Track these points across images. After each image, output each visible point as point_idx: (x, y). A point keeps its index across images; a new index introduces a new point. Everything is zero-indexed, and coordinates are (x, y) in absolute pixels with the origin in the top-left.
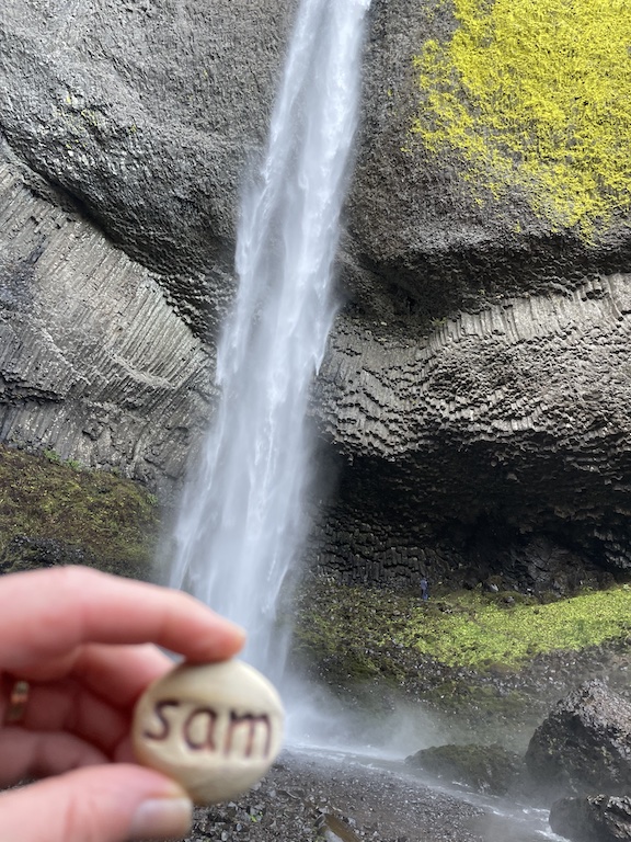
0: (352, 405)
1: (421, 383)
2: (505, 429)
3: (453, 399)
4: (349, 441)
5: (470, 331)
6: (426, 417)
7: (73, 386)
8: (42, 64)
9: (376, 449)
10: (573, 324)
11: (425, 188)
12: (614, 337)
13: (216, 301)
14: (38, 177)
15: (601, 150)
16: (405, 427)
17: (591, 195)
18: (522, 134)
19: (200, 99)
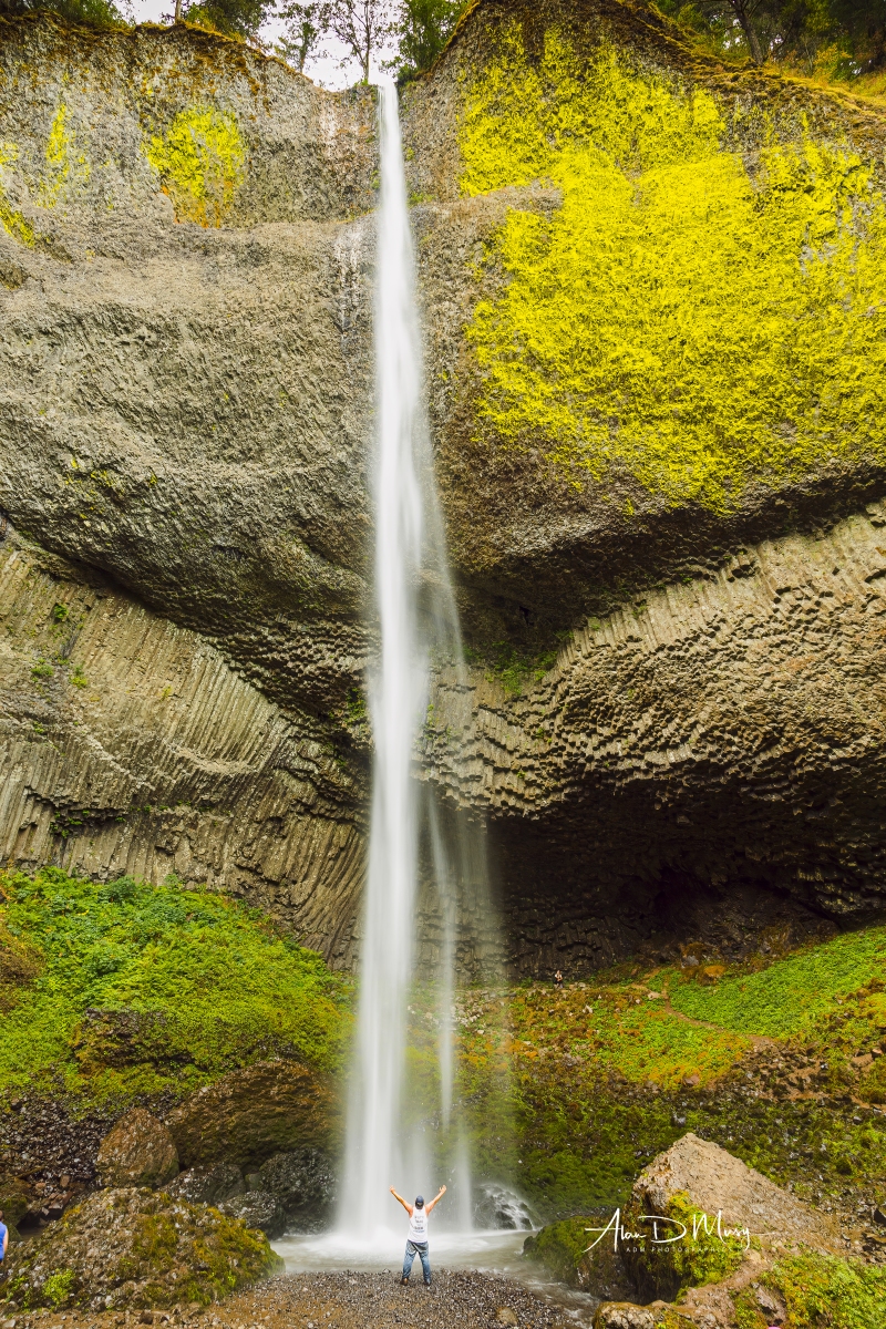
0: (472, 758)
1: (553, 716)
2: (661, 762)
3: (594, 731)
4: (477, 803)
5: (599, 642)
6: (565, 758)
7: (135, 796)
8: (36, 429)
9: (513, 808)
10: (721, 615)
11: (509, 480)
12: (774, 625)
13: (287, 657)
14: (55, 557)
15: (713, 396)
16: (544, 773)
17: (713, 451)
18: (614, 393)
19: (225, 428)
